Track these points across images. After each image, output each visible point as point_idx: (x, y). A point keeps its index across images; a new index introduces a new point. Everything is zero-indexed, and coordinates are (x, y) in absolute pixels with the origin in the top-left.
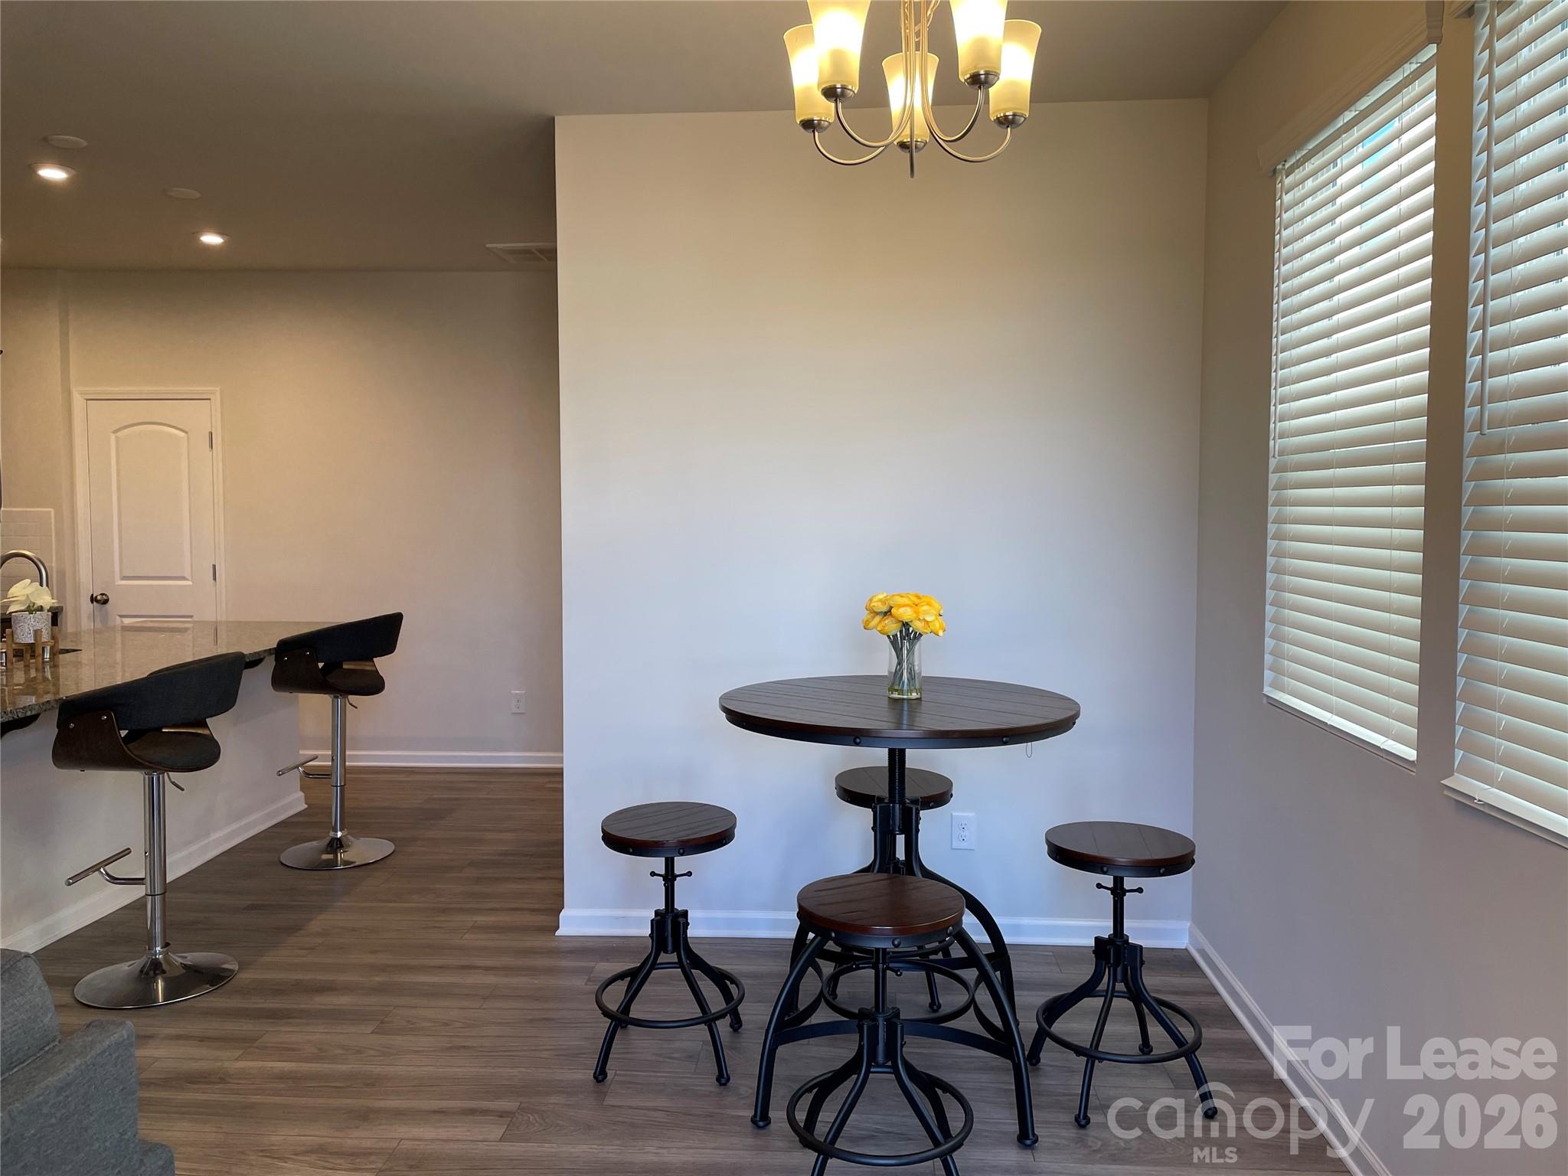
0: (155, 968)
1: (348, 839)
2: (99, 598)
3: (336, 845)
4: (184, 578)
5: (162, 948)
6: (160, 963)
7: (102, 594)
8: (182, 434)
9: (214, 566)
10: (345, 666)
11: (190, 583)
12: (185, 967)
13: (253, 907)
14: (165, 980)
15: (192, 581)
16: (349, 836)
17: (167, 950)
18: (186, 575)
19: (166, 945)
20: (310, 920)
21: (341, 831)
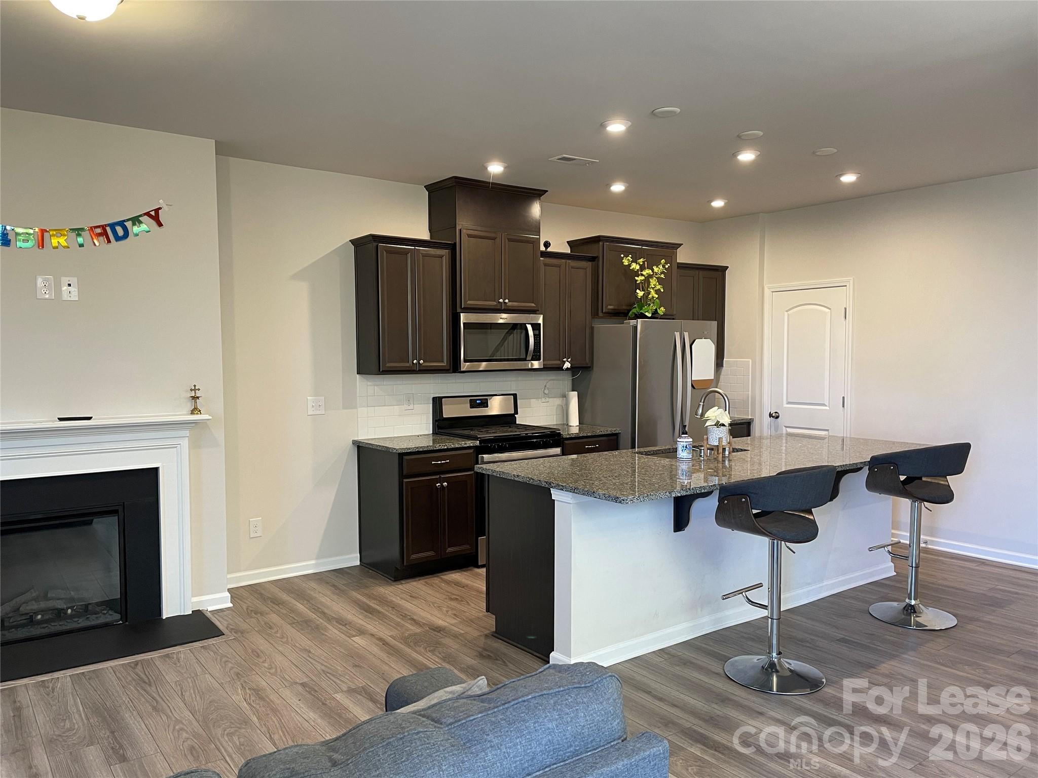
0: (772, 665)
1: (919, 607)
2: (774, 415)
3: (911, 610)
4: (824, 405)
5: (777, 654)
6: (775, 664)
7: (776, 412)
8: (828, 310)
9: (844, 398)
10: (924, 479)
11: (827, 408)
12: (791, 671)
13: (843, 641)
14: (777, 677)
15: (829, 407)
16: (920, 605)
17: (780, 657)
18: (826, 404)
19: (779, 653)
20: (883, 662)
21: (914, 600)
